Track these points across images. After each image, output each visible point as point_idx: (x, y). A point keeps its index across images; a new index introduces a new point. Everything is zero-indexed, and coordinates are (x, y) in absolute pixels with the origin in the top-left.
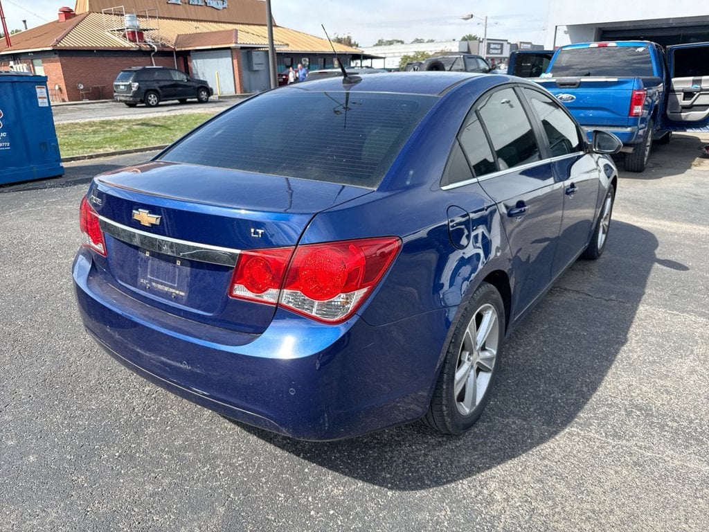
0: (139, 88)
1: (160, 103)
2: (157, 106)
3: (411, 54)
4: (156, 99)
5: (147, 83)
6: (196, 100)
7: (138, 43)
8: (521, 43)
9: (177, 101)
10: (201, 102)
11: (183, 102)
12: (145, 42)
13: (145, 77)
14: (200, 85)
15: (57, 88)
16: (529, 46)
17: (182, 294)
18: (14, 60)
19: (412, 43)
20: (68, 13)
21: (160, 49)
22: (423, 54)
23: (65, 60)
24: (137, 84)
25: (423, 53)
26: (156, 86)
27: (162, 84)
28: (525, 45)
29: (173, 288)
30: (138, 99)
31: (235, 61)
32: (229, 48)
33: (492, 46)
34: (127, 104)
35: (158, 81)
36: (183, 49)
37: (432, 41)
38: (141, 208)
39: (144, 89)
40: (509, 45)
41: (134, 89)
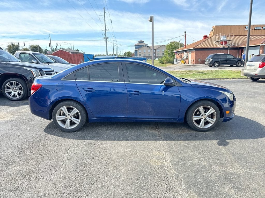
0: (212, 61)
1: (219, 66)
2: (218, 67)
4: (218, 64)
5: (216, 59)
6: (236, 65)
7: (223, 45)
9: (229, 66)
10: (237, 66)
11: (232, 66)
12: (227, 45)
13: (216, 57)
14: (238, 60)
15: (193, 60)
18: (185, 52)
20: (206, 37)
21: (232, 47)
23: (197, 52)
24: (212, 59)
26: (219, 60)
27: (222, 59)
30: (211, 64)
31: (261, 51)
32: (260, 46)
34: (209, 66)
35: (220, 58)
36: (241, 47)
39: (214, 61)
41: (210, 61)
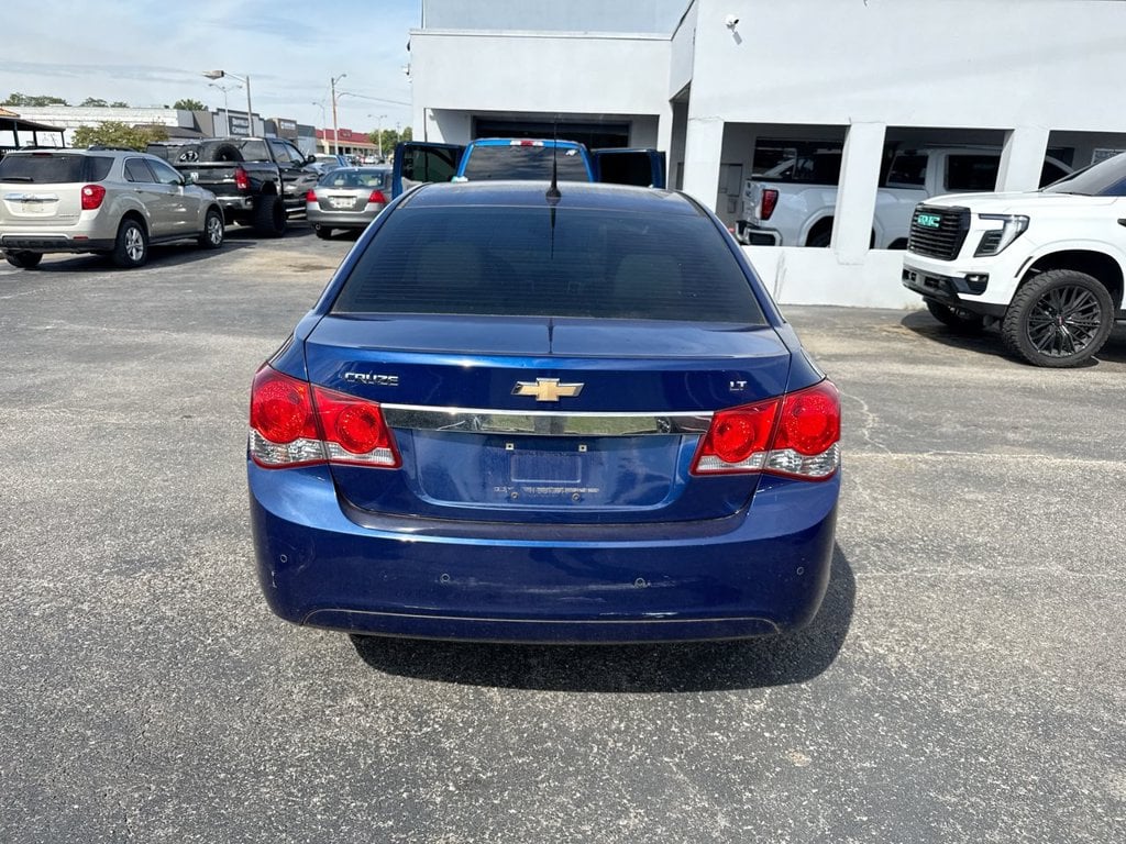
3: (95, 126)
8: (280, 120)
16: (293, 125)
17: (595, 490)
19: (83, 105)
22: (118, 127)
25: (119, 124)
28: (286, 124)
29: (575, 486)
33: (235, 122)
37: (122, 105)
38: (540, 377)
40: (262, 123)
